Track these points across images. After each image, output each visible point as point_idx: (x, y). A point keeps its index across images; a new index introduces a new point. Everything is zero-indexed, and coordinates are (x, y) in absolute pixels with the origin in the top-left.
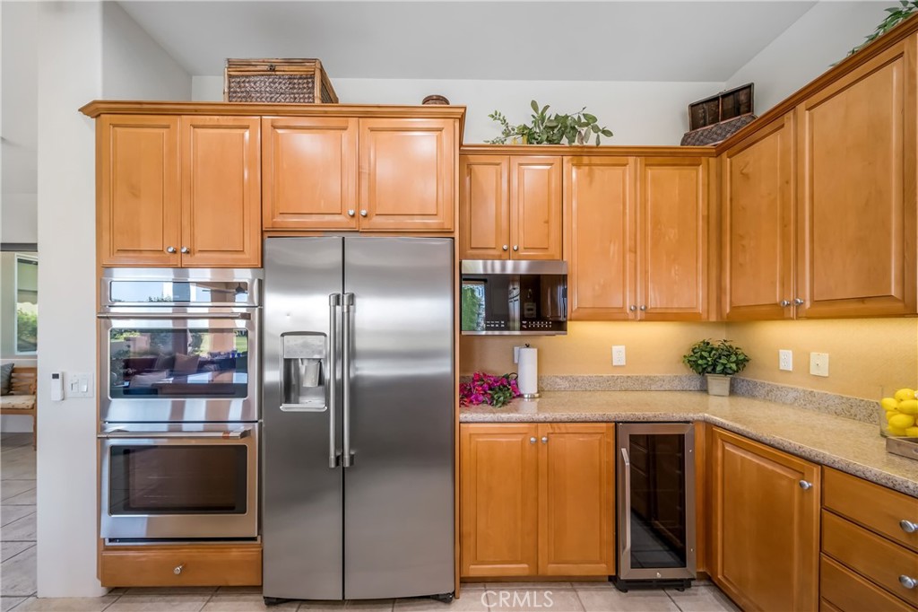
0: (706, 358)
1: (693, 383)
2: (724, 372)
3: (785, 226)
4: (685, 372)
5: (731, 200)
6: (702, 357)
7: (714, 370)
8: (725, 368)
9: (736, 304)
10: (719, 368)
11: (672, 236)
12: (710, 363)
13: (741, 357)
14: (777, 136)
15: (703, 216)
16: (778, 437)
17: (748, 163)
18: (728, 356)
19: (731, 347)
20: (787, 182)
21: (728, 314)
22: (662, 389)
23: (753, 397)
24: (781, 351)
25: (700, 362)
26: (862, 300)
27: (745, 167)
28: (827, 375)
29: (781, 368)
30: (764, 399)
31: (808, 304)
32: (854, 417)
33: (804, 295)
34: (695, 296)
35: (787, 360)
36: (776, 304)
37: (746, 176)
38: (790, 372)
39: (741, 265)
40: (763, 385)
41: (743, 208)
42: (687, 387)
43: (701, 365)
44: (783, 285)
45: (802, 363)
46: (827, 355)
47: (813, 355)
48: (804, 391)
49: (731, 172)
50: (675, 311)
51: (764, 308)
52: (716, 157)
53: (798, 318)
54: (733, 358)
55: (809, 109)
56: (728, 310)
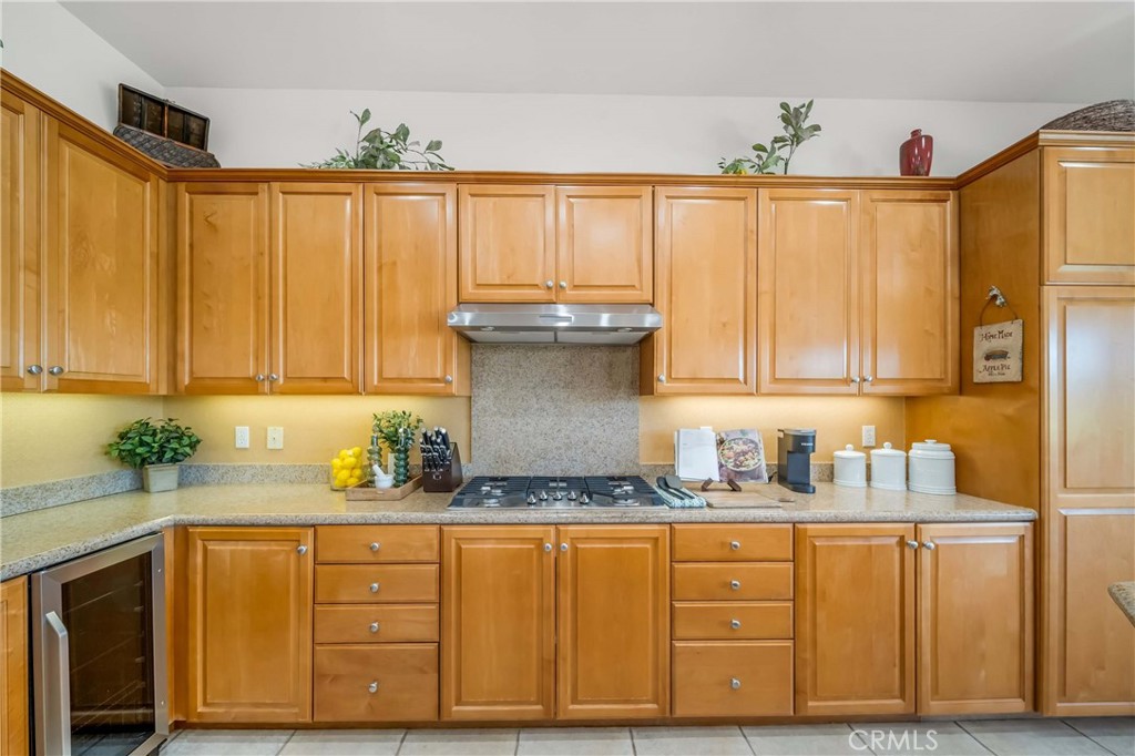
0: (148, 444)
1: (120, 482)
2: (174, 460)
3: (258, 298)
4: (107, 468)
5: (191, 246)
6: (142, 443)
7: (160, 460)
8: (176, 453)
9: (199, 374)
10: (168, 455)
11: (106, 267)
12: (155, 450)
13: (194, 439)
14: (251, 202)
15: (151, 254)
16: (273, 514)
17: (215, 213)
18: (180, 438)
19: (178, 427)
20: (262, 254)
21: (186, 387)
22: (69, 500)
23: (205, 484)
24: (237, 428)
25: (139, 450)
26: (325, 379)
27: (211, 215)
28: (281, 447)
29: (237, 446)
30: (218, 484)
31: (281, 381)
32: (303, 481)
33: (278, 371)
34: (141, 360)
35: (243, 437)
36: (249, 378)
37: (213, 227)
38: (245, 449)
39: (205, 328)
40: (216, 468)
41: (209, 263)
42: (111, 490)
43: (139, 454)
44: (257, 359)
45: (260, 437)
46: (282, 428)
47: (270, 429)
48: (262, 467)
49: (191, 212)
50: (111, 379)
51: (235, 382)
52: (168, 182)
53: (272, 393)
54: (186, 441)
55: (284, 193)
56: (187, 382)
